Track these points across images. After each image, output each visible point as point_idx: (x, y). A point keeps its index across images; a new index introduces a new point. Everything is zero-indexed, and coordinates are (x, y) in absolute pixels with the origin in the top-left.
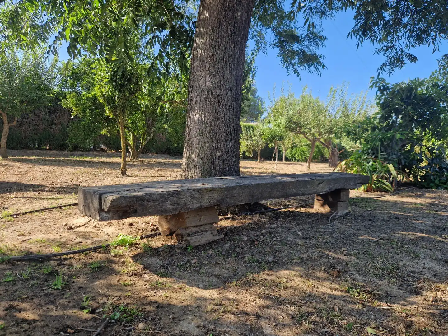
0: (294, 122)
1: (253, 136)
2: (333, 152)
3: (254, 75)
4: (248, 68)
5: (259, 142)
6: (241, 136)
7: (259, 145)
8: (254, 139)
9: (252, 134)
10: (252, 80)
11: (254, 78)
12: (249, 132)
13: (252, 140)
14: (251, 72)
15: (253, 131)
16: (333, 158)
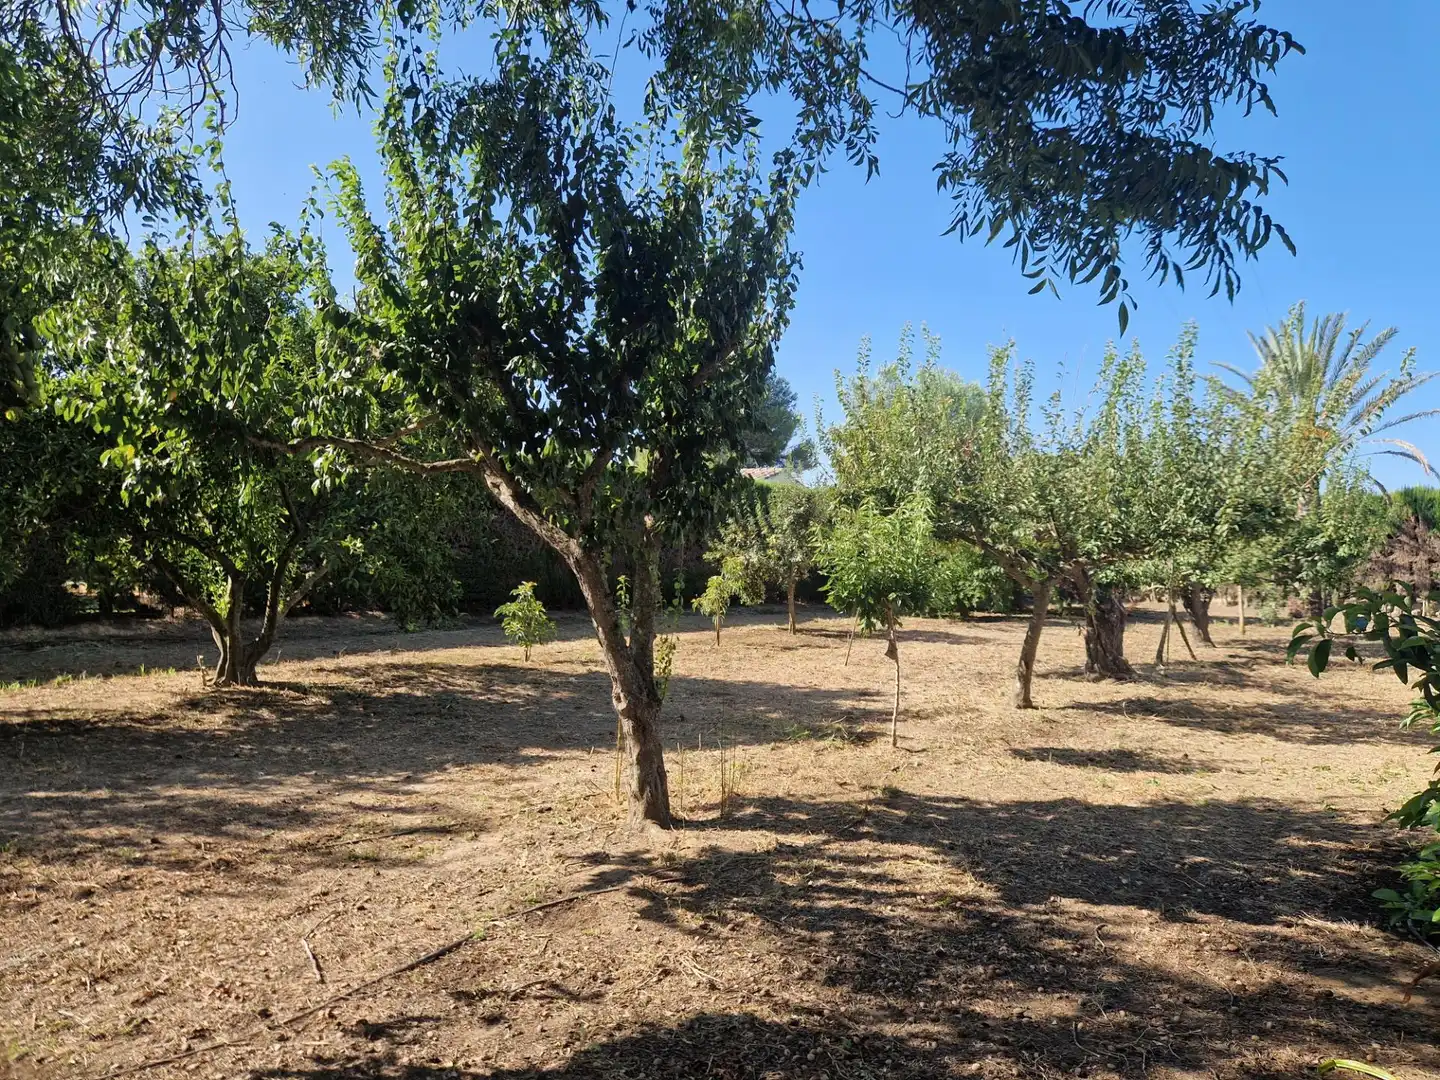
0: (956, 506)
1: (765, 531)
2: (1103, 611)
3: (783, 300)
4: (758, 260)
5: (792, 553)
6: (722, 531)
7: (790, 566)
8: (772, 540)
9: (762, 523)
10: (777, 325)
11: (788, 313)
12: (751, 520)
13: (764, 547)
14: (770, 283)
15: (766, 511)
16: (1103, 635)
